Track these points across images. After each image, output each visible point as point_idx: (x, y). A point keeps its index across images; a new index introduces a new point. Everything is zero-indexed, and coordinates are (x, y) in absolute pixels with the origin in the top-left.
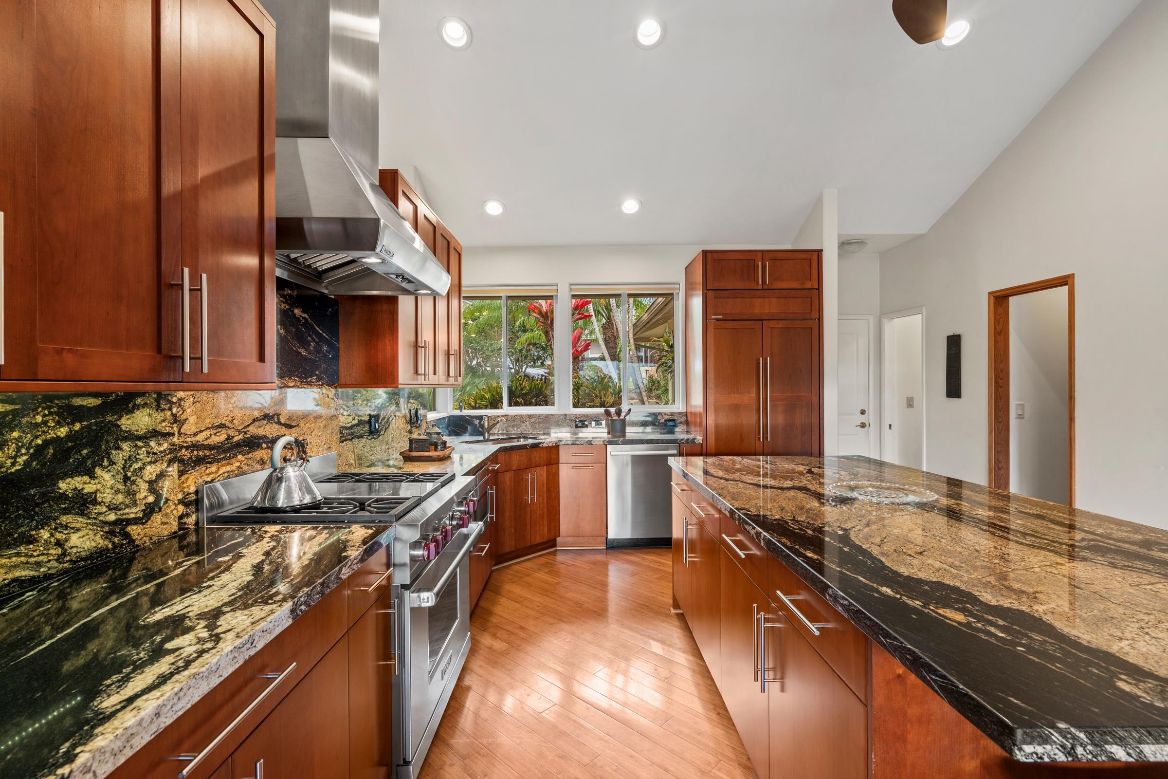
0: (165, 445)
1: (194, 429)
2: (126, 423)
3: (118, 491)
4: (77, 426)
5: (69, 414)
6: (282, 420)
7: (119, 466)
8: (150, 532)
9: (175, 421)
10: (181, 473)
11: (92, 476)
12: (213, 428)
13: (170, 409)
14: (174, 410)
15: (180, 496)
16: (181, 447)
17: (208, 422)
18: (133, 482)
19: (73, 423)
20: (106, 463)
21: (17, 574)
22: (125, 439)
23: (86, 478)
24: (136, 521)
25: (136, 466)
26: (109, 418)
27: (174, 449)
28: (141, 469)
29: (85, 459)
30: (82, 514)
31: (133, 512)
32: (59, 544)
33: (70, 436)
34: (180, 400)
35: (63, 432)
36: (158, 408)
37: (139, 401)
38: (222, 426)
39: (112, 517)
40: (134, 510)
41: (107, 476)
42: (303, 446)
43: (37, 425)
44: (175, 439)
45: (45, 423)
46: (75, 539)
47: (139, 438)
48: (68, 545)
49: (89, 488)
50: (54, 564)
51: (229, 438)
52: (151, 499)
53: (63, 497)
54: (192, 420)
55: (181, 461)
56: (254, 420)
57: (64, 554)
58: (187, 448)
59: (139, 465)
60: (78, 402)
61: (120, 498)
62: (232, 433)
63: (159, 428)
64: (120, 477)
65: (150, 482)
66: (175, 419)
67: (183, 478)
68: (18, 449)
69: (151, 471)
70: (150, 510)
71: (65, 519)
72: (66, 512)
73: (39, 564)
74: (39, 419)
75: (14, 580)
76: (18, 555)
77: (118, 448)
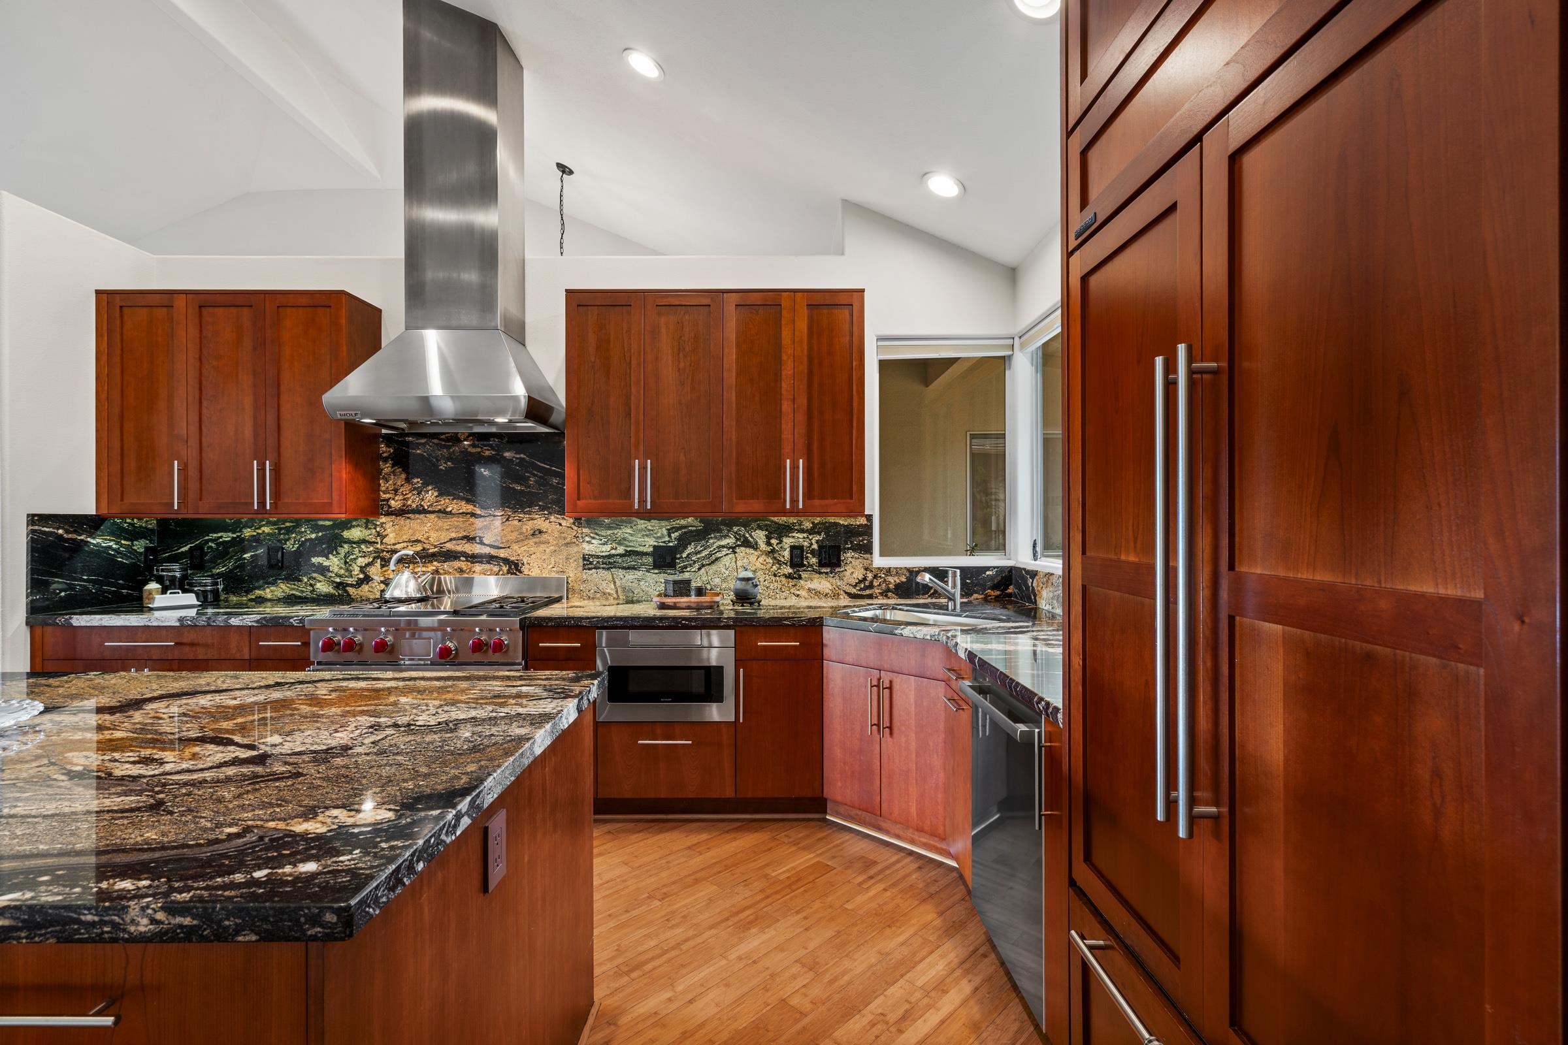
0: (372, 549)
1: (393, 541)
2: (346, 534)
3: (341, 568)
4: (320, 534)
5: (316, 528)
6: (486, 541)
7: (342, 555)
8: (362, 594)
9: (378, 535)
10: (382, 566)
11: (328, 558)
12: (409, 541)
13: (375, 528)
14: (378, 529)
15: (382, 579)
16: (383, 551)
17: (405, 538)
18: (350, 565)
19: (318, 533)
20: (335, 553)
21: (294, 592)
22: (346, 542)
23: (324, 559)
24: (352, 586)
25: (352, 557)
26: (336, 531)
27: (377, 551)
28: (355, 559)
29: (324, 549)
30: (322, 575)
31: (350, 581)
32: (311, 585)
33: (316, 538)
34: (383, 523)
35: (313, 536)
36: (366, 527)
37: (354, 523)
38: (418, 541)
39: (338, 580)
40: (351, 579)
41: (336, 560)
42: (516, 565)
43: (302, 532)
44: (379, 546)
45: (306, 531)
46: (318, 585)
47: (354, 543)
48: (315, 587)
49: (326, 563)
50: (308, 593)
51: (424, 549)
52: (361, 576)
53: (313, 565)
54: (391, 535)
55: (383, 559)
56: (451, 540)
57: (313, 590)
58: (388, 552)
59: (354, 556)
60: (321, 523)
61: (342, 572)
62: (426, 546)
63: (367, 538)
64: (342, 561)
65: (361, 567)
66: (379, 534)
67: (384, 569)
68: (295, 542)
69: (362, 561)
70: (360, 583)
71: (314, 575)
72: (315, 572)
73: (303, 592)
74: (303, 530)
75: (293, 594)
76: (294, 585)
77: (342, 546)
